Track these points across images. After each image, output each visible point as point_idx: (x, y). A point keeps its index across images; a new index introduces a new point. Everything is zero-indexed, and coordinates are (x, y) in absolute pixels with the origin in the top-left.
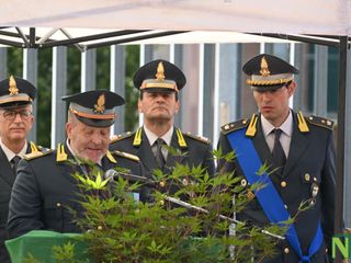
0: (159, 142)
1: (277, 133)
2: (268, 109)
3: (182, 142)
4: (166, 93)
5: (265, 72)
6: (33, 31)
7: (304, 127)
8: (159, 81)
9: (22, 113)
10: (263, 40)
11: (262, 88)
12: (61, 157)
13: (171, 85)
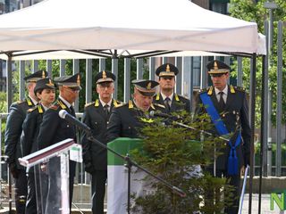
0: (168, 99)
1: (222, 93)
2: (217, 84)
3: (177, 99)
4: (171, 78)
5: (216, 68)
6: (116, 51)
7: (233, 91)
8: (168, 73)
9: (108, 87)
10: (215, 55)
11: (215, 75)
12: (131, 106)
13: (172, 74)
